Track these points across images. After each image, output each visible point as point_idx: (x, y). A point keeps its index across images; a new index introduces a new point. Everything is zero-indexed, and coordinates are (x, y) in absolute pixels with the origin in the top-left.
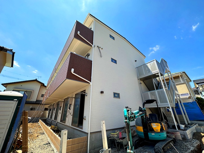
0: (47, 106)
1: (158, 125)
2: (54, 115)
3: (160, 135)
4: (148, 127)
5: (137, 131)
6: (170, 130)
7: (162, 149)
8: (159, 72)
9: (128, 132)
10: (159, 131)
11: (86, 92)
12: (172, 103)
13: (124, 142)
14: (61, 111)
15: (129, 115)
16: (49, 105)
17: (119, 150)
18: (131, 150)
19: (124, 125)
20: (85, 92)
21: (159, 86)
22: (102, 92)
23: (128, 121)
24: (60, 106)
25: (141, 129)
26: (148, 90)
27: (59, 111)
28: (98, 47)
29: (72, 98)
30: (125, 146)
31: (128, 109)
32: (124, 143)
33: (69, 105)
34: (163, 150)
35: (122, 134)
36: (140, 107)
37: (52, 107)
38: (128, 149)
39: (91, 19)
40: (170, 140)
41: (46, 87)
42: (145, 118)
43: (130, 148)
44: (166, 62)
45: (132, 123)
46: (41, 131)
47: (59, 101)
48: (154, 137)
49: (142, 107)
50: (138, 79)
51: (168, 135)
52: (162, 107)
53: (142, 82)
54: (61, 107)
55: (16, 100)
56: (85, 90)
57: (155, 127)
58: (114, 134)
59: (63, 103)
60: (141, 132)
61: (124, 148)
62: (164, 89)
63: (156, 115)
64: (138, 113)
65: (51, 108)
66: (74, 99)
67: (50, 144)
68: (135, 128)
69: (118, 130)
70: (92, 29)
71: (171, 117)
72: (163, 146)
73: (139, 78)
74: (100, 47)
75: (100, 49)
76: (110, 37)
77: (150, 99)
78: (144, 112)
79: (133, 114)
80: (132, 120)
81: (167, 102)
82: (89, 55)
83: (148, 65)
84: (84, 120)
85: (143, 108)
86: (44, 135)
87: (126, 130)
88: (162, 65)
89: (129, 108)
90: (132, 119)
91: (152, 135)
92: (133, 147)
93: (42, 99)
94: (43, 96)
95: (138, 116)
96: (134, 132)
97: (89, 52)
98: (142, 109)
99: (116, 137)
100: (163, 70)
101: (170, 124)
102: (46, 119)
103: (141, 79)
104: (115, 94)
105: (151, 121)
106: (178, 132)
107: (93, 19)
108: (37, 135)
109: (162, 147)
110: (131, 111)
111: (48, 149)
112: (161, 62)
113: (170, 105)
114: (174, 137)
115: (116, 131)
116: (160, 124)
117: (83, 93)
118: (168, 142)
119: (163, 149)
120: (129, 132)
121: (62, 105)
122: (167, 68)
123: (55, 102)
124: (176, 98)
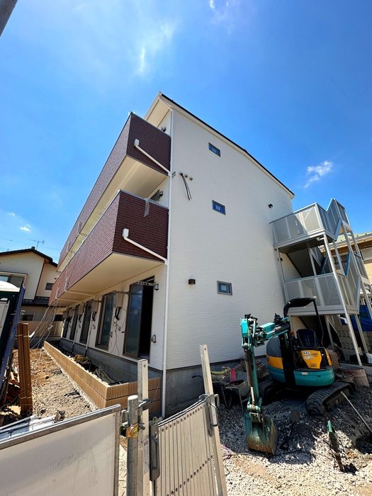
0: (60, 312)
1: (315, 355)
2: (79, 331)
3: (319, 376)
4: (295, 358)
5: (270, 368)
6: (344, 366)
7: (321, 403)
8: (324, 233)
9: (250, 370)
10: (318, 367)
11: (156, 280)
12: (351, 304)
13: (241, 389)
14: (96, 323)
15: (252, 332)
16: (65, 309)
17: (231, 408)
18: (255, 405)
19: (241, 353)
20: (153, 282)
21: (323, 267)
22: (192, 282)
23: (249, 345)
24: (93, 310)
25: (278, 362)
26: (299, 275)
27: (92, 323)
28: (182, 174)
29: (123, 293)
30: (243, 398)
31: (250, 320)
32: (241, 393)
33: (114, 309)
34: (323, 407)
35: (236, 375)
36: (277, 316)
37: (72, 314)
38: (249, 403)
39: (164, 106)
40: (341, 387)
41: (56, 265)
42: (288, 340)
43: (253, 400)
44: (343, 208)
45: (260, 351)
46: (52, 367)
47: (90, 299)
48: (306, 379)
49: (282, 316)
50: (276, 250)
51: (339, 376)
52: (330, 315)
53: (284, 256)
54: (96, 313)
55: (6, 299)
56: (153, 277)
57: (309, 358)
58: (219, 372)
59: (100, 303)
60: (278, 370)
61: (242, 402)
62: (334, 272)
63: (313, 333)
64: (272, 327)
65: (70, 316)
66: (126, 297)
67: (78, 394)
68: (265, 360)
69: (228, 364)
70: (166, 132)
71: (349, 337)
72: (325, 399)
73: (277, 248)
74: (186, 176)
75: (187, 180)
76: (211, 149)
77: (302, 296)
78: (286, 327)
79: (261, 331)
80: (258, 344)
81: (340, 303)
82: (161, 195)
83: (300, 217)
84: (152, 343)
85: (285, 316)
86: (61, 376)
87: (246, 363)
88: (334, 216)
89: (252, 318)
90: (259, 342)
91: (302, 376)
92: (261, 399)
93: (47, 293)
94: (49, 286)
95: (273, 334)
96: (264, 369)
97: (161, 188)
98: (281, 319)
99: (224, 380)
100: (335, 229)
101: (345, 352)
102: (59, 341)
103: (281, 250)
104: (220, 284)
105: (300, 346)
106: (361, 370)
107: (168, 106)
108: (46, 376)
109: (323, 400)
110: (257, 324)
111: (75, 404)
112: (329, 209)
113: (347, 309)
114: (351, 380)
115: (223, 367)
116: (322, 353)
117: (150, 284)
118: (336, 389)
119: (324, 403)
120: (251, 368)
121: (98, 308)
122: (344, 222)
123: (79, 303)
124: (361, 293)
